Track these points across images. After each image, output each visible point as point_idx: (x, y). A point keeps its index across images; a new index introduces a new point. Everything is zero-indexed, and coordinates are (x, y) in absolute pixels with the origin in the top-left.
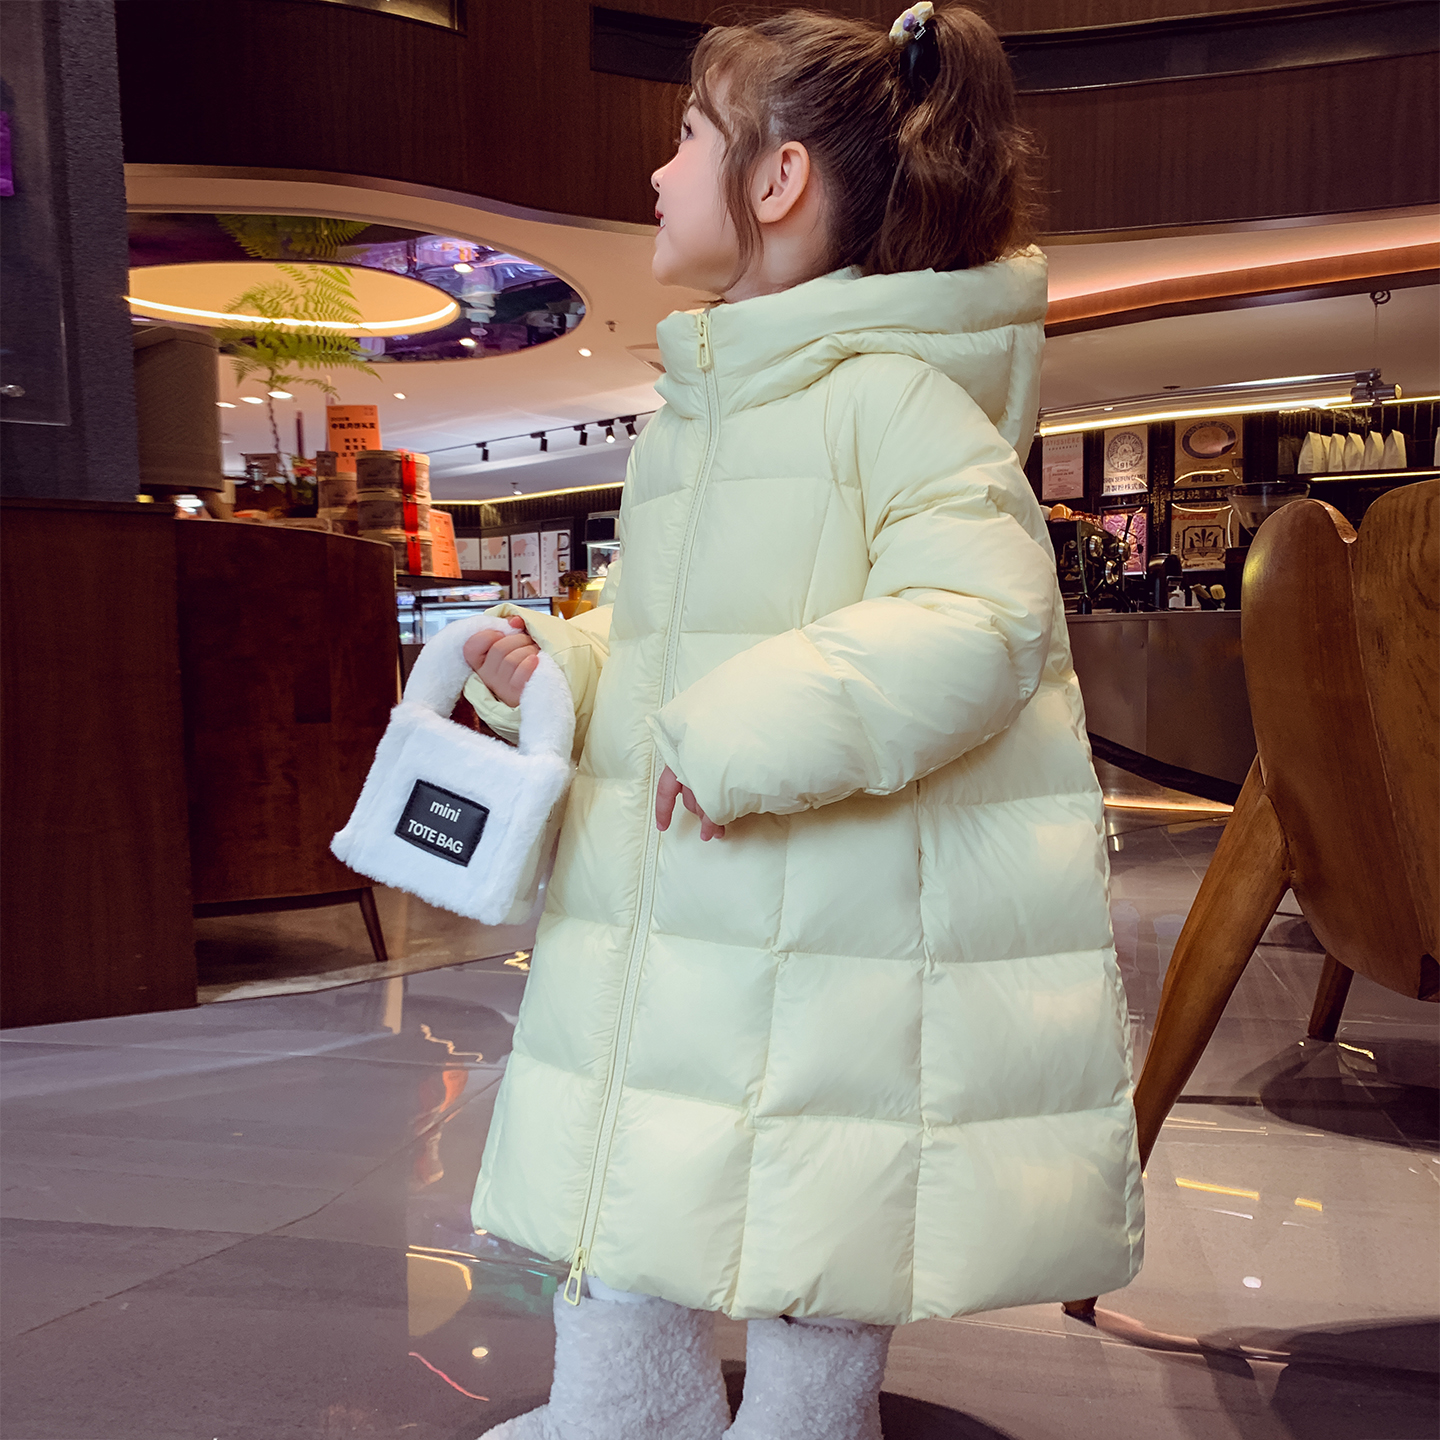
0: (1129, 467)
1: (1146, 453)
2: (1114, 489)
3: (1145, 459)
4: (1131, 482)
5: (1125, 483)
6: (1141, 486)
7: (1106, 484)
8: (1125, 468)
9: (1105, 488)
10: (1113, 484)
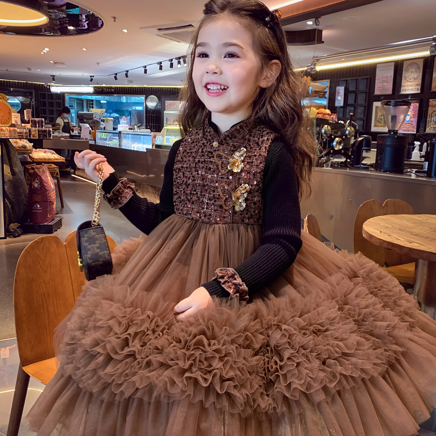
0: (413, 80)
1: (421, 74)
2: (406, 91)
3: (420, 77)
4: (413, 88)
5: (410, 88)
6: (418, 90)
7: (402, 88)
8: (411, 80)
9: (402, 90)
10: (405, 88)
